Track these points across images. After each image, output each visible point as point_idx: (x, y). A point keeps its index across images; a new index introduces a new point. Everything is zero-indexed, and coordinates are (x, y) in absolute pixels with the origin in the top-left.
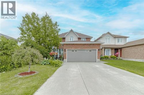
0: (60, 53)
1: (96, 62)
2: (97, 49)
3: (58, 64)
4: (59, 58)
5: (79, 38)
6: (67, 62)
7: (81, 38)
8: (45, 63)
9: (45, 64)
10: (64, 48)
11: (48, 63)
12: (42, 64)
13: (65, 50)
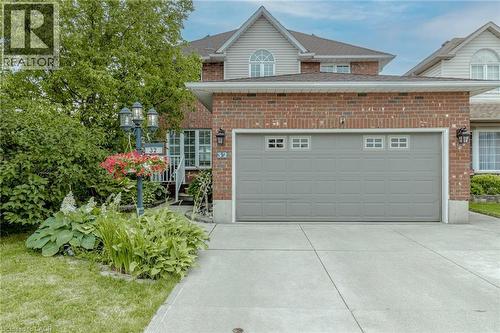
0: (190, 155)
1: (440, 220)
2: (446, 131)
3: (166, 254)
4: (182, 190)
5: (310, 65)
6: (238, 220)
7: (318, 63)
8: (64, 237)
9: (66, 247)
10: (218, 122)
11: (89, 244)
12: (39, 251)
13: (221, 135)
